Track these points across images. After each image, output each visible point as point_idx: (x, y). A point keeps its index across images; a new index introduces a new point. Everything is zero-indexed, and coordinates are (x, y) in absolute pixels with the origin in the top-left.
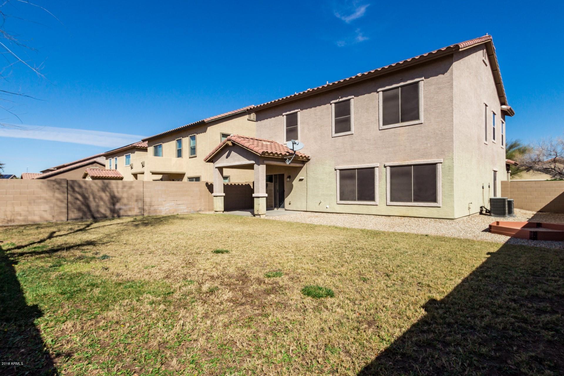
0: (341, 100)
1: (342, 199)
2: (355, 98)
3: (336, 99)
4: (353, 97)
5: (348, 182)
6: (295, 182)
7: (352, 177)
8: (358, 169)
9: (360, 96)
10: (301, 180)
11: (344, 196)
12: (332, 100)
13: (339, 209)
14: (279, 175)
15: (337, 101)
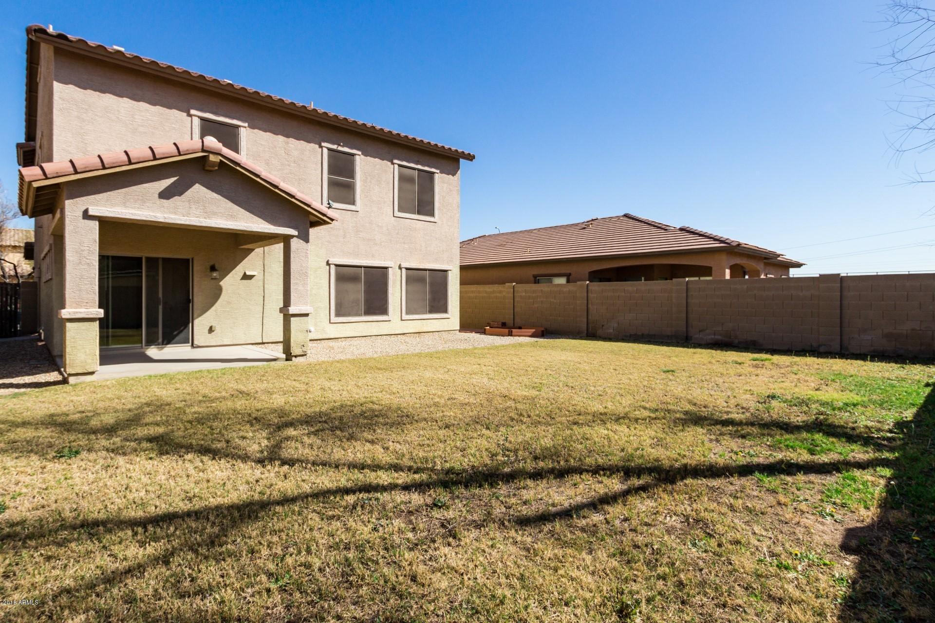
0: (340, 148)
1: (338, 314)
2: (362, 156)
3: (333, 143)
4: (360, 153)
5: (350, 286)
6: (230, 282)
7: (354, 279)
8: (365, 267)
9: (368, 157)
10: (246, 277)
11: (342, 309)
12: (325, 141)
13: (333, 331)
14: (164, 259)
15: (335, 147)
